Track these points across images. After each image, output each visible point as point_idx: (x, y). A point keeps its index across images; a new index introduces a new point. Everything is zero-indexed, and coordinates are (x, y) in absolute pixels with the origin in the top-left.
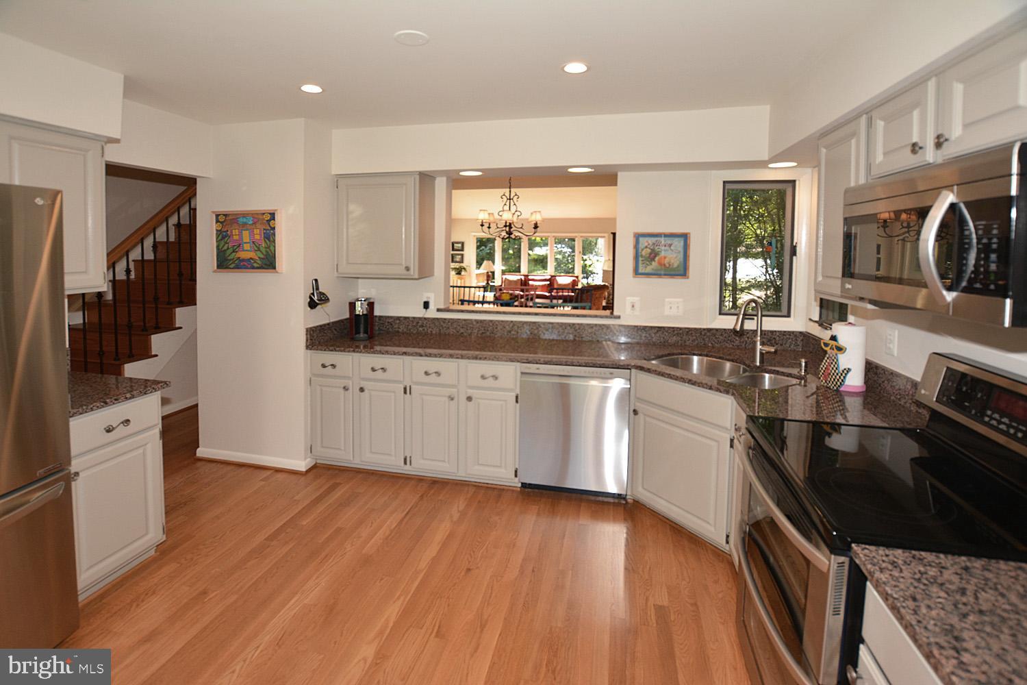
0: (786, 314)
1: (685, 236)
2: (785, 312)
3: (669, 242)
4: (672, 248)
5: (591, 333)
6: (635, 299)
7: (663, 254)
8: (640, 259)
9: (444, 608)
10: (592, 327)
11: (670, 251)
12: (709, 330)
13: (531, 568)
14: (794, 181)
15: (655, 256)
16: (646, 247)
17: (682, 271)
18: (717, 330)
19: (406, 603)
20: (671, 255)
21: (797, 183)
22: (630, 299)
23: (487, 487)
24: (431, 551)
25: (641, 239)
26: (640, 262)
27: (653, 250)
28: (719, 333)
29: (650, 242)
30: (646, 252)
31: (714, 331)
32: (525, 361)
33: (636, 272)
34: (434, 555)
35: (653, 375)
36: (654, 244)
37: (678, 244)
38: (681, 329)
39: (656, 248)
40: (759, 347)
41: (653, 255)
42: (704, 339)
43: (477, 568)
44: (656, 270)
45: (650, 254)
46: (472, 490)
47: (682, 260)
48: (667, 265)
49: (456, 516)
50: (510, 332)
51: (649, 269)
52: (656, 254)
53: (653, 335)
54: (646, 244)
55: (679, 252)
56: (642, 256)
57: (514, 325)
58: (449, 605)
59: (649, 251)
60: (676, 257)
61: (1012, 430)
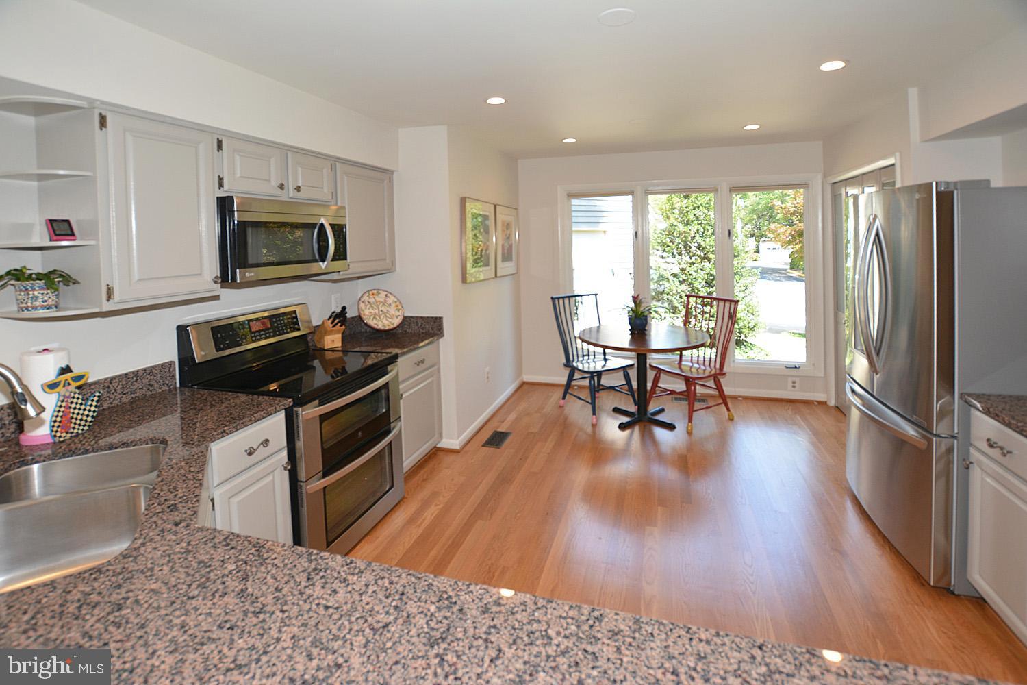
61: (268, 335)
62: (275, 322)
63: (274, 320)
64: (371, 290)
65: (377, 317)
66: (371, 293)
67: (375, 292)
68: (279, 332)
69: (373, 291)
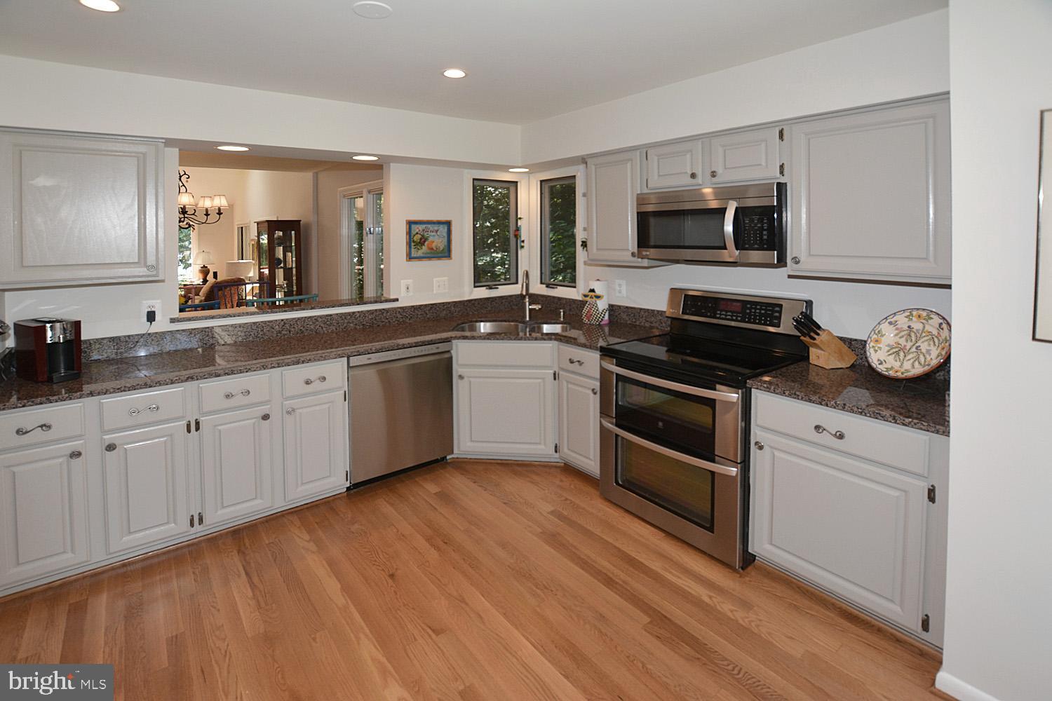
0: (514, 281)
1: (448, 224)
2: (513, 280)
3: (436, 228)
4: (438, 233)
5: (372, 319)
6: (410, 282)
7: (431, 239)
8: (413, 244)
9: (413, 613)
10: (373, 313)
11: (437, 237)
12: (470, 301)
13: (441, 543)
14: (517, 182)
15: (425, 242)
16: (417, 233)
17: (446, 253)
18: (475, 300)
19: (370, 636)
20: (437, 241)
21: (519, 183)
22: (404, 283)
23: (307, 508)
24: (332, 586)
25: (413, 226)
26: (413, 247)
27: (423, 236)
28: (476, 303)
29: (420, 229)
30: (417, 238)
31: (473, 302)
32: (356, 353)
33: (410, 257)
34: (339, 586)
35: (478, 341)
36: (423, 230)
37: (443, 229)
38: (449, 303)
39: (425, 234)
40: (528, 307)
41: (423, 241)
42: (466, 310)
43: (396, 569)
44: (426, 254)
45: (421, 239)
46: (295, 518)
47: (446, 244)
48: (435, 249)
49: (312, 546)
50: (280, 332)
51: (420, 253)
52: (426, 240)
53: (427, 312)
54: (417, 230)
55: (444, 237)
56: (414, 242)
57: (285, 323)
58: (413, 609)
59: (420, 236)
60: (441, 242)
61: (734, 318)
62: (748, 308)
63: (749, 306)
64: (918, 309)
65: (902, 354)
66: (915, 313)
67: (924, 314)
68: (749, 320)
69: (921, 312)
